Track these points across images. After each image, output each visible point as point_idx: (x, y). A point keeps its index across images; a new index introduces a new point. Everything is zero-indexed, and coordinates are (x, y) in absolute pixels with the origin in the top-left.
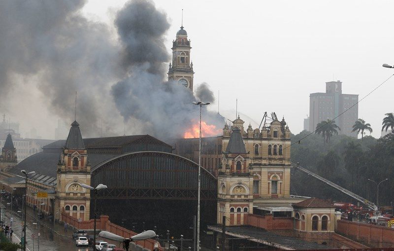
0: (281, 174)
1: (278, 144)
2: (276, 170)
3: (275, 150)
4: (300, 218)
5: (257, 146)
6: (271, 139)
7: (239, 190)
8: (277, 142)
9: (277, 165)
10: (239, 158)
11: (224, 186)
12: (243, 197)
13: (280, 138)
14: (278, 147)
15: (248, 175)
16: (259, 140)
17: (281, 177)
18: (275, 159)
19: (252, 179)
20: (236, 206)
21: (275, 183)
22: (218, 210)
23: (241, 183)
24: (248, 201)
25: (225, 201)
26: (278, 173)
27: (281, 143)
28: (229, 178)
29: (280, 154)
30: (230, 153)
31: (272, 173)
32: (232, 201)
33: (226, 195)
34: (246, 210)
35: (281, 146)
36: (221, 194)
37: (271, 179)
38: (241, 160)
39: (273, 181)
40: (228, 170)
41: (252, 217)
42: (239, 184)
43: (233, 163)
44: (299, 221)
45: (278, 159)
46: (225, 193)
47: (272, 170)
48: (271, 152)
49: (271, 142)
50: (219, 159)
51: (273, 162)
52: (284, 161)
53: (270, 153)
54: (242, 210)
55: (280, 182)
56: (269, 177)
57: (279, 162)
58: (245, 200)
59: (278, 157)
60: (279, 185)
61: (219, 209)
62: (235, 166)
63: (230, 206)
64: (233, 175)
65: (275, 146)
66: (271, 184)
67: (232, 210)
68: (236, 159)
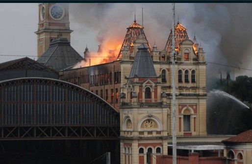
0: (194, 107)
1: (190, 70)
2: (188, 101)
3: (186, 76)
4: (236, 158)
5: (164, 71)
6: (181, 63)
7: (149, 125)
8: (189, 67)
9: (189, 95)
10: (148, 83)
11: (129, 121)
12: (154, 134)
13: (192, 62)
14: (190, 73)
15: (160, 105)
16: (166, 64)
17: (195, 111)
18: (187, 88)
19: (165, 110)
20: (146, 145)
21: (187, 118)
22: (121, 152)
23: (152, 116)
24: (161, 138)
25: (132, 139)
26: (192, 106)
27: (193, 67)
28: (137, 109)
29: (193, 81)
30: (136, 76)
31: (183, 106)
32: (141, 139)
33: (133, 131)
34: (158, 150)
35: (193, 72)
36: (125, 132)
37: (182, 112)
38: (151, 86)
39: (185, 116)
40: (134, 100)
41: (167, 159)
42: (149, 116)
43: (141, 90)
44: (234, 161)
45: (191, 88)
46: (132, 130)
47: (184, 101)
48: (181, 79)
49: (181, 67)
50: (117, 89)
51: (185, 92)
52: (197, 90)
53: (180, 81)
54: (154, 151)
55: (193, 116)
56: (180, 111)
57: (191, 92)
58: (157, 138)
59: (190, 85)
60: (192, 120)
61: (122, 150)
62: (144, 94)
63: (139, 145)
64: (141, 105)
65: (187, 72)
66: (182, 120)
67: (141, 151)
68: (144, 85)
